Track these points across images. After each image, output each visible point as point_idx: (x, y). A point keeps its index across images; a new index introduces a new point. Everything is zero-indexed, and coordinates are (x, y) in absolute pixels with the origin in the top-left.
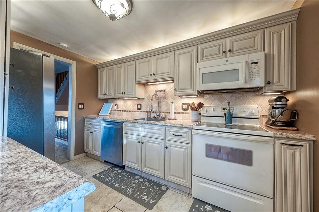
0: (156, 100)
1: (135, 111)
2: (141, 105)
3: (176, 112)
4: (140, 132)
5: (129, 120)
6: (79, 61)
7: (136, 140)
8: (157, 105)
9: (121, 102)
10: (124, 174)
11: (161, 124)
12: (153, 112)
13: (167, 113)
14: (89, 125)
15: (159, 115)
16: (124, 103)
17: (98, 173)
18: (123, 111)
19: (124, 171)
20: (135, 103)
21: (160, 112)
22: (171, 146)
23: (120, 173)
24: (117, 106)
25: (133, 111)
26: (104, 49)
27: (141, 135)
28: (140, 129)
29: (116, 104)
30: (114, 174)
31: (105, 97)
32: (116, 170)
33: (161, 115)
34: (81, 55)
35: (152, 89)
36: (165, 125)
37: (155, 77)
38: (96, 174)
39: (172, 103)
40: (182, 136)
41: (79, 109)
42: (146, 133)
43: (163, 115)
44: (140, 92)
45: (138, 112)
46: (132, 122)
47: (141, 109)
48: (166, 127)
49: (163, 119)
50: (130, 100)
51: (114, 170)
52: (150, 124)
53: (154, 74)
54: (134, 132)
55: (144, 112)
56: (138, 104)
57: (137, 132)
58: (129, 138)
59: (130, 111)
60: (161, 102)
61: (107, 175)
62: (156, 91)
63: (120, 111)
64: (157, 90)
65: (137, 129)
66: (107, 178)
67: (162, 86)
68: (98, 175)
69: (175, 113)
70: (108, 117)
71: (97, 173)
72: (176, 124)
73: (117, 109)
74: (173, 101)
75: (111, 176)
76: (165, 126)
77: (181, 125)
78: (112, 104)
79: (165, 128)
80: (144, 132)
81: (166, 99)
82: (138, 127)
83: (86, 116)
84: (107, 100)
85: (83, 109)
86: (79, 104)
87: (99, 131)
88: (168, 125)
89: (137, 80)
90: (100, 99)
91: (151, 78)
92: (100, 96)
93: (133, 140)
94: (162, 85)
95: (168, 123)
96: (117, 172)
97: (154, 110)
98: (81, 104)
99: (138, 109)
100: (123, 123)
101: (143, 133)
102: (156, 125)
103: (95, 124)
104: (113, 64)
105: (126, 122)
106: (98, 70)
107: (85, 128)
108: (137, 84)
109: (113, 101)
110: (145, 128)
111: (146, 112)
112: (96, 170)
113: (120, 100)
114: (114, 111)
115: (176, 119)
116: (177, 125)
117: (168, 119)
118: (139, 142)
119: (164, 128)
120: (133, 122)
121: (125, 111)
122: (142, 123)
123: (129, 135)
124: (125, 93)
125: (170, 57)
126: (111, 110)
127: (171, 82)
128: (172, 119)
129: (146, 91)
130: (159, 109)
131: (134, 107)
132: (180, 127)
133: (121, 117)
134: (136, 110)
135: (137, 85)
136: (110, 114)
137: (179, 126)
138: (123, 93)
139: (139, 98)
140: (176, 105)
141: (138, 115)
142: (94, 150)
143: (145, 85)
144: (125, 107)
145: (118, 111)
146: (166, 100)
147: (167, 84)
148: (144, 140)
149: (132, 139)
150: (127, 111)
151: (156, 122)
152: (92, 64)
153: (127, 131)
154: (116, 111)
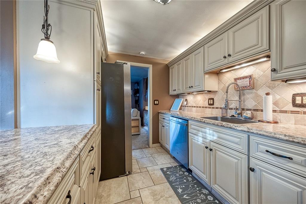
0: (236, 92)
1: (206, 107)
2: (213, 99)
3: (277, 109)
4: (207, 135)
5: (194, 118)
6: (154, 64)
7: (203, 143)
8: (237, 98)
9: (191, 97)
10: (190, 179)
11: (240, 129)
12: (231, 109)
13: (257, 110)
14: (162, 119)
15: (240, 114)
16: (194, 98)
17: (166, 168)
18: (192, 107)
19: (191, 176)
20: (205, 98)
21: (243, 109)
22: (261, 170)
23: (186, 176)
24: (187, 101)
25: (203, 107)
26: (171, 45)
27: (209, 138)
28: (208, 131)
29: (186, 100)
30: (180, 175)
31: (175, 93)
32: (182, 171)
33: (245, 114)
34: (156, 58)
35: (229, 77)
36: (248, 132)
37: (231, 59)
38: (164, 168)
39: (268, 94)
40: (290, 159)
41: (155, 104)
42: (215, 138)
43: (248, 114)
44: (211, 83)
45: (210, 108)
46: (197, 121)
47: (213, 104)
48: (251, 134)
49: (247, 120)
50: (200, 95)
51: (180, 170)
52: (221, 126)
53: (229, 55)
54: (200, 133)
55: (217, 108)
56: (209, 99)
57: (204, 134)
58: (195, 140)
59: (200, 107)
60: (244, 94)
61: (173, 173)
62: (236, 79)
63: (190, 107)
64: (236, 77)
65: (203, 129)
66: (172, 176)
67: (246, 71)
68: (165, 169)
69: (274, 111)
70: (178, 113)
71: (165, 166)
72: (275, 134)
73: (187, 104)
74: (269, 90)
75: (176, 176)
76: (249, 134)
77: (289, 136)
78: (183, 99)
79: (249, 136)
80: (213, 135)
81: (254, 89)
82: (205, 128)
83: (159, 112)
84: (177, 96)
85: (158, 104)
86: (155, 101)
87: (169, 126)
88: (255, 132)
89: (206, 69)
90: (171, 96)
91: (226, 61)
92: (171, 93)
93: (200, 143)
94: (245, 68)
95: (254, 128)
96: (184, 173)
97: (232, 106)
98: (156, 100)
99: (209, 104)
100: (188, 121)
101: (212, 137)
102: (230, 129)
103: (166, 118)
104: (181, 59)
105: (191, 119)
106: (169, 68)
107: (159, 121)
108: (206, 73)
109: (183, 96)
110: (214, 131)
111: (221, 108)
112: (165, 163)
113: (190, 95)
114: (184, 106)
115: (276, 123)
116: (278, 136)
117: (259, 121)
118: (207, 148)
119: (246, 136)
120: (199, 121)
121: (195, 107)
122: (210, 124)
123: (196, 137)
124: (192, 87)
125: (260, 20)
126: (182, 106)
127: (265, 59)
128: (268, 122)
129: (219, 80)
130: (240, 105)
131: (205, 103)
132: (287, 140)
133: (189, 113)
134: (207, 105)
135: (207, 76)
136: (180, 109)
137: (283, 137)
138: (190, 87)
139: (211, 91)
140: (278, 97)
141: (210, 112)
142: (165, 143)
143: (218, 73)
144: (194, 102)
145: (188, 106)
146: (254, 91)
147: (255, 66)
148: (213, 146)
149: (198, 141)
150: (197, 107)
151: (231, 125)
152: (165, 64)
153: (192, 130)
154: (186, 106)
